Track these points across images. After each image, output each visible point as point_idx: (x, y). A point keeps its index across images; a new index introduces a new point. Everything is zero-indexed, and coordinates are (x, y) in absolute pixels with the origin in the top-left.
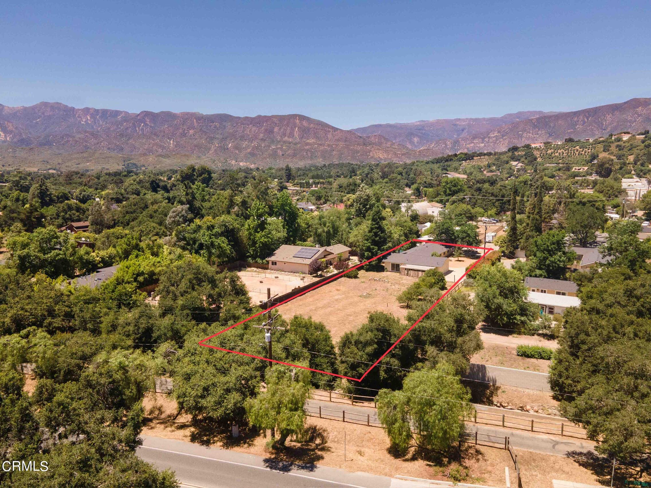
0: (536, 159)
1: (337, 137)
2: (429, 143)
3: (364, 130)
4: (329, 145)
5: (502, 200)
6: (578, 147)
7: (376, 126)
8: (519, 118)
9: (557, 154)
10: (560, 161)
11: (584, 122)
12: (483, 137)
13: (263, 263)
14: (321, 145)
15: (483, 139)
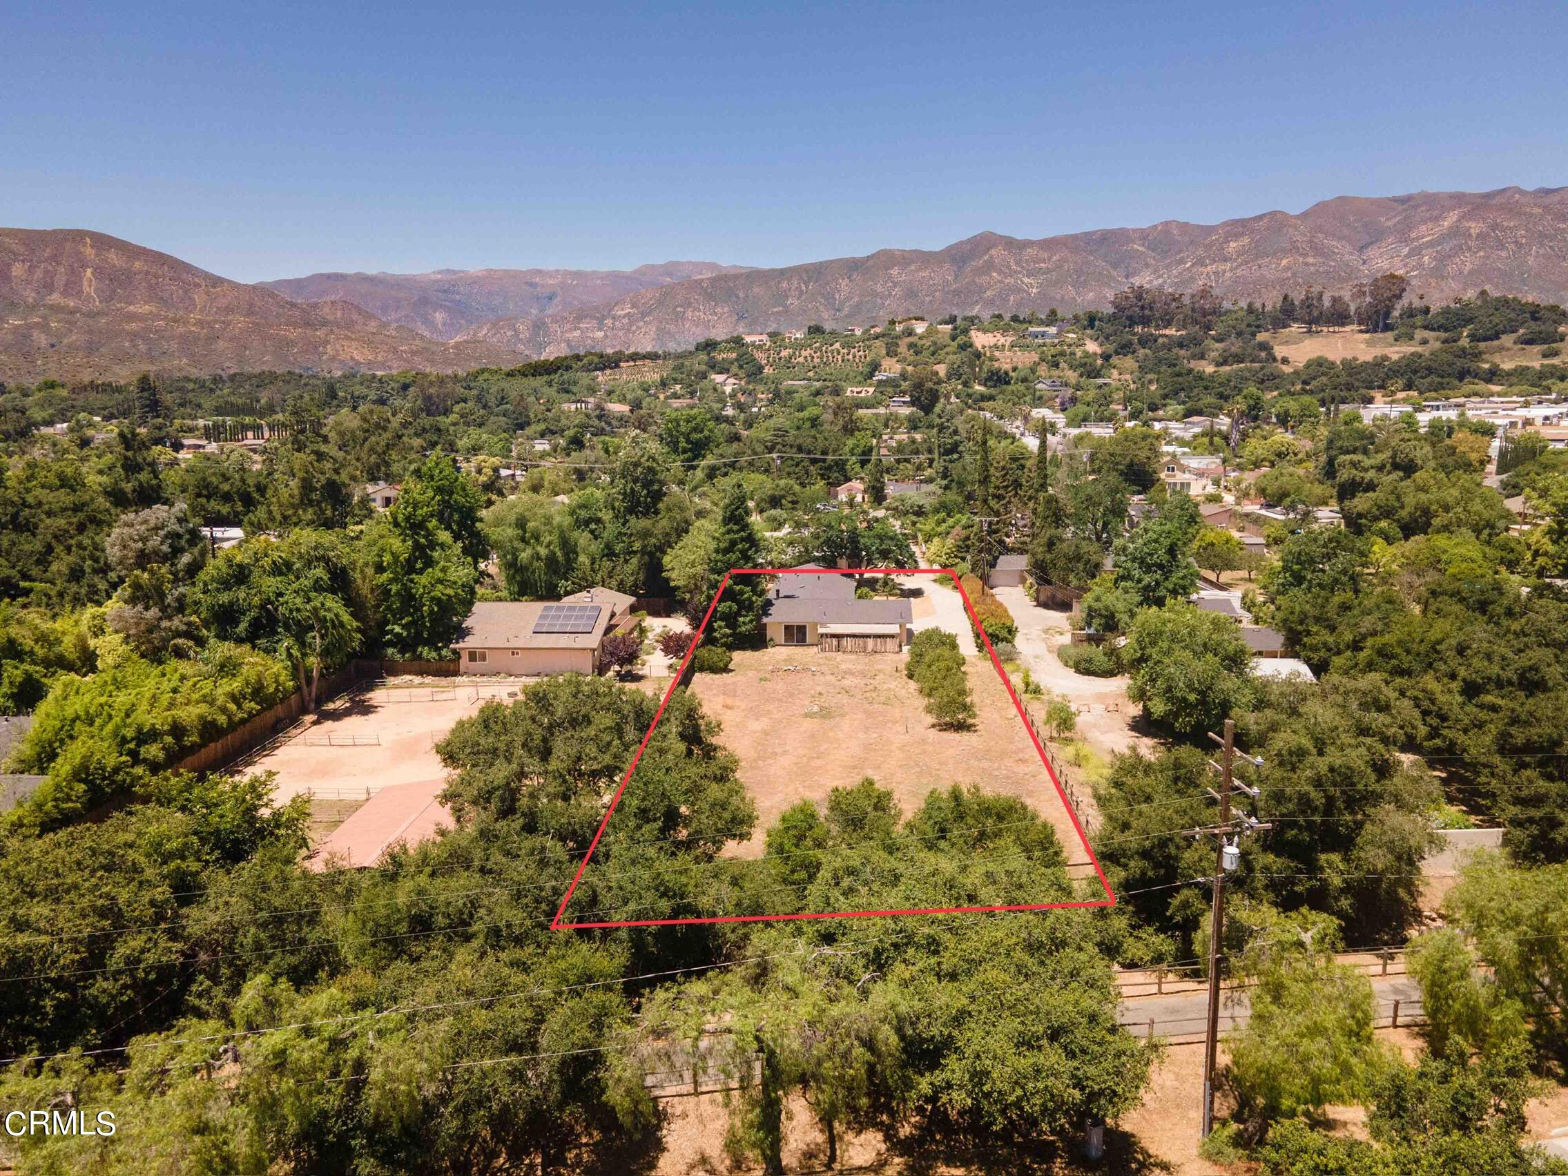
0: (761, 368)
1: (223, 302)
2: (474, 326)
3: (297, 284)
4: (200, 323)
5: (824, 461)
6: (837, 345)
7: (329, 277)
8: (670, 275)
9: (801, 360)
10: (811, 374)
11: (801, 293)
12: (600, 315)
13: (441, 658)
14: (175, 321)
15: (601, 321)
